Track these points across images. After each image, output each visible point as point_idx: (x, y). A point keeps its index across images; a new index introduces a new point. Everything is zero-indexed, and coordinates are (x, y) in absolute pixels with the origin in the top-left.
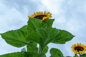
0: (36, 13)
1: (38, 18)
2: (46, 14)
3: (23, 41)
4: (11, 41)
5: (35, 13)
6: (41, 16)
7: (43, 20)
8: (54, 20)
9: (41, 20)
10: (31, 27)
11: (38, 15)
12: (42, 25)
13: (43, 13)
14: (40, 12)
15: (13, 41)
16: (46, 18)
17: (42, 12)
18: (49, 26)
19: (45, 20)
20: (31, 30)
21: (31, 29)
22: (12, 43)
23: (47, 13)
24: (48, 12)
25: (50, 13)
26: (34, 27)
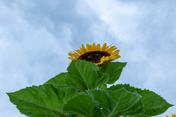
0: (85, 47)
1: (89, 57)
2: (106, 50)
3: (57, 110)
4: (29, 108)
5: (83, 45)
6: (97, 54)
7: (100, 63)
8: (124, 64)
9: (97, 64)
10: (75, 78)
11: (90, 51)
12: (100, 76)
13: (101, 46)
15: (34, 108)
16: (107, 58)
17: (99, 45)
18: (114, 77)
19: (104, 62)
20: (74, 85)
21: (74, 82)
22: (31, 113)
23: (110, 47)
24: (112, 46)
25: (117, 48)
26: (82, 79)
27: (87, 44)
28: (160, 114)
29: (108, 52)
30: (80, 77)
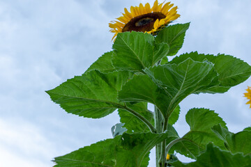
0: (129, 11)
1: (137, 24)
2: (159, 10)
3: (110, 100)
4: (76, 104)
5: (126, 10)
6: (148, 19)
7: (155, 30)
8: (187, 26)
9: (150, 32)
10: (125, 56)
11: (138, 15)
12: (156, 47)
13: (151, 6)
14: (141, 4)
15: (81, 104)
16: (162, 22)
17: (148, 5)
18: (175, 46)
19: (160, 28)
20: (125, 65)
21: (125, 62)
22: (80, 111)
23: (163, 5)
24: (166, 2)
25: (173, 5)
26: (134, 56)
27: (132, 7)
28: (242, 82)
29: (162, 12)
30: (131, 53)
